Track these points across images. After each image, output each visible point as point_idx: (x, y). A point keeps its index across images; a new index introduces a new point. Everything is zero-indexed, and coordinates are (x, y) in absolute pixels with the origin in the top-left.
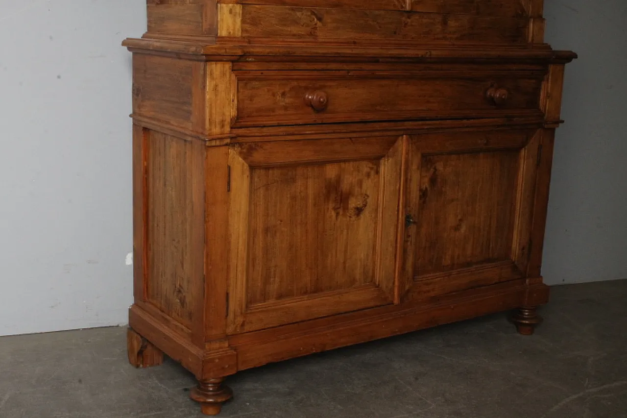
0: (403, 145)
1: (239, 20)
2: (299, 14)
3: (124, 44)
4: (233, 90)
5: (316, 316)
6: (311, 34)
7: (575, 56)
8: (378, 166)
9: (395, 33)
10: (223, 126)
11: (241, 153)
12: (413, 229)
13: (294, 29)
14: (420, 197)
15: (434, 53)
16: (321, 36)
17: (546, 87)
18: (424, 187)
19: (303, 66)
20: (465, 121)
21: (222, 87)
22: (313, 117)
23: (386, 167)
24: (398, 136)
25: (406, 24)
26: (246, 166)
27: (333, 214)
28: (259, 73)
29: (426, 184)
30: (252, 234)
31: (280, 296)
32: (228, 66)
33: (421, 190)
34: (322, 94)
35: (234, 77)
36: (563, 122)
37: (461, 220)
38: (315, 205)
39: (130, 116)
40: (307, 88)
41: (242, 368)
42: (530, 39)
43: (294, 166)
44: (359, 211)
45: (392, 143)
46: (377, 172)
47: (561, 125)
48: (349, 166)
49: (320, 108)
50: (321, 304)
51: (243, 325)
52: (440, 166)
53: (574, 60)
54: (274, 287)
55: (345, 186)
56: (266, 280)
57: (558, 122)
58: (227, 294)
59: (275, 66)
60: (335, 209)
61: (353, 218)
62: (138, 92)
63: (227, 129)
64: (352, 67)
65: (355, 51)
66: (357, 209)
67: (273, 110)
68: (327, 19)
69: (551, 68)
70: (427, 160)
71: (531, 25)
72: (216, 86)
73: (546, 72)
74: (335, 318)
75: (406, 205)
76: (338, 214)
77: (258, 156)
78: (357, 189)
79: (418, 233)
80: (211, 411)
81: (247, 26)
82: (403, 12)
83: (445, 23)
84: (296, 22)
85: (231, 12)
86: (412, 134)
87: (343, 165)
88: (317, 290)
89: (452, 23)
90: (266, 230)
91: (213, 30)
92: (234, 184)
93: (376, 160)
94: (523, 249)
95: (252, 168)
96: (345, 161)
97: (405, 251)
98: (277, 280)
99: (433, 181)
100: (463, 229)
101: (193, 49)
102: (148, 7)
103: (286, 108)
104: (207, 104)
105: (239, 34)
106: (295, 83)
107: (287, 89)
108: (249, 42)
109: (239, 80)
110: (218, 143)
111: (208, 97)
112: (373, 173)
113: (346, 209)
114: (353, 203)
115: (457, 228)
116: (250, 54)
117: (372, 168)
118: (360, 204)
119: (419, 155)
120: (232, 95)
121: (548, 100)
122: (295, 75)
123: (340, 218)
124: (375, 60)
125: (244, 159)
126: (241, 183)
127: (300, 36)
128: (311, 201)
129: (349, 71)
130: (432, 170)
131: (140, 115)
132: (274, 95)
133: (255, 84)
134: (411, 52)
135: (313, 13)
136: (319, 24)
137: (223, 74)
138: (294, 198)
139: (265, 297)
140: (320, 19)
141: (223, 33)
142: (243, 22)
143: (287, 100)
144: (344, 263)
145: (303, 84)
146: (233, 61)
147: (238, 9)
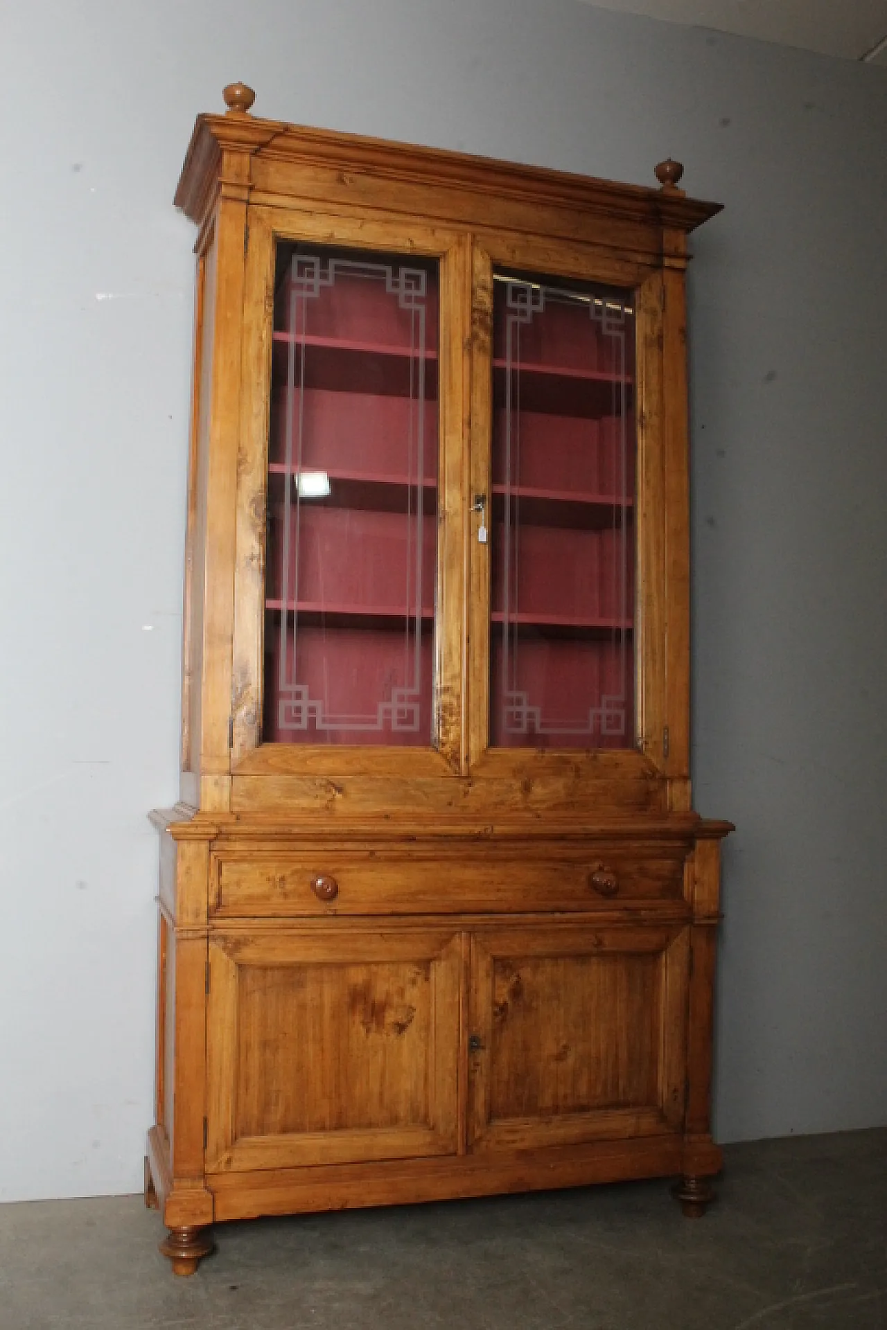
0: (459, 944)
1: (226, 792)
2: (310, 785)
3: (149, 816)
4: (212, 874)
5: (336, 1161)
6: (327, 808)
7: (733, 828)
8: (428, 970)
9: (450, 804)
10: (197, 915)
11: (224, 948)
12: (483, 1056)
13: (304, 802)
14: (495, 1014)
15: (498, 829)
16: (342, 809)
18: (501, 1001)
19: (309, 846)
20: (558, 915)
21: (196, 870)
22: (320, 907)
23: (440, 973)
24: (453, 934)
25: (467, 793)
26: (232, 964)
27: (362, 1030)
28: (246, 854)
29: (503, 995)
30: (241, 1049)
31: (284, 1130)
32: (204, 846)
33: (495, 1004)
35: (215, 859)
37: (565, 1047)
38: (333, 1017)
41: (221, 1217)
42: (666, 807)
43: (300, 967)
44: (401, 1028)
45: (445, 941)
46: (427, 979)
48: (384, 971)
50: (343, 1145)
51: (229, 1161)
52: (526, 973)
53: (731, 834)
54: (276, 1116)
55: (379, 993)
56: (266, 1106)
58: (206, 1121)
59: (270, 846)
60: (364, 1023)
61: (393, 1036)
63: (203, 918)
64: (379, 847)
66: (398, 1024)
67: (269, 898)
68: (351, 789)
69: (699, 844)
70: (502, 965)
71: (671, 788)
72: (189, 868)
73: (692, 847)
74: (363, 1166)
75: (470, 1022)
76: (368, 1031)
77: (249, 954)
78: (396, 1000)
79: (493, 1061)
80: (183, 1269)
81: (237, 799)
83: (527, 788)
84: (306, 793)
85: (216, 783)
86: (471, 932)
87: (374, 968)
88: (340, 1125)
89: (538, 791)
90: (265, 1044)
91: (195, 804)
92: (214, 985)
93: (425, 964)
94: (675, 1091)
95: (241, 967)
96: (377, 963)
97: (471, 1084)
98: (281, 1109)
99: (516, 992)
100: (571, 1060)
103: (286, 896)
105: (226, 809)
106: (298, 866)
107: (287, 873)
109: (220, 862)
110: (190, 935)
111: (178, 882)
112: (420, 979)
113: (380, 1024)
114: (390, 1017)
115: (560, 1057)
117: (418, 974)
118: (401, 1017)
119: (489, 959)
120: (210, 879)
121: (696, 886)
122: (298, 856)
123: (372, 1035)
124: (410, 838)
125: (230, 955)
126: (225, 986)
127: (312, 810)
128: (327, 1013)
129: (374, 852)
130: (514, 979)
132: (271, 880)
133: (243, 865)
134: (477, 829)
135: (330, 783)
136: (339, 796)
137: (198, 855)
138: (302, 1007)
139: (262, 1129)
140: (340, 790)
141: (207, 807)
142: (231, 793)
143: (290, 887)
144: (381, 1094)
145: (311, 866)
146: (210, 841)
147: (226, 779)
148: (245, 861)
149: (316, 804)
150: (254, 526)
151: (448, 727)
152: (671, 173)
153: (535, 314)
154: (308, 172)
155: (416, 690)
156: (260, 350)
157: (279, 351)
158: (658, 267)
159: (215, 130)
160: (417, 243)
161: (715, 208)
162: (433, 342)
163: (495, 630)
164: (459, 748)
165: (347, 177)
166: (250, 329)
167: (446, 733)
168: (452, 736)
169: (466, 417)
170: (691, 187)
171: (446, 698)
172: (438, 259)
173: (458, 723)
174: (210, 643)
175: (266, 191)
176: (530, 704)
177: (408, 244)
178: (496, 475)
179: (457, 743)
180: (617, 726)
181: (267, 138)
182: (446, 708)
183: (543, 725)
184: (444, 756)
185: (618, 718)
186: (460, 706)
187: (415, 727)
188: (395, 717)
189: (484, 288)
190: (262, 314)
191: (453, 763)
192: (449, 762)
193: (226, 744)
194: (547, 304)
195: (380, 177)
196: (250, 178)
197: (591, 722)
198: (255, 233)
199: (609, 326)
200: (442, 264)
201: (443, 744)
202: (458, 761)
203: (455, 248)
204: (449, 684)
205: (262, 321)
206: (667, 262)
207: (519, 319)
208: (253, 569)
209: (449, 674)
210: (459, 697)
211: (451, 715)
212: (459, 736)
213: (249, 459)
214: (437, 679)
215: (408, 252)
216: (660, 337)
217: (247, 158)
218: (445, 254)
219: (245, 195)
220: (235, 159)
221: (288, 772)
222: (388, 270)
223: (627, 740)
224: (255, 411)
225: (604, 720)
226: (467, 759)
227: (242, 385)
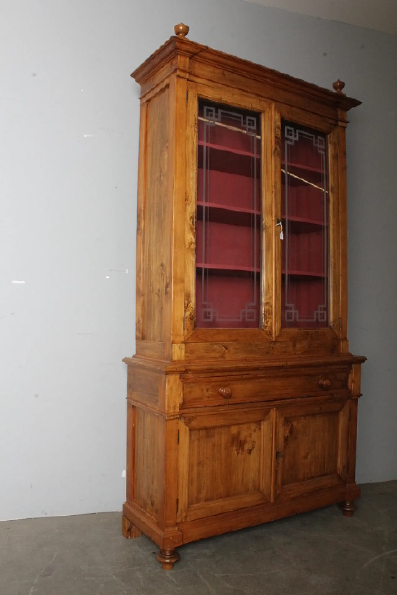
0: (273, 413)
1: (183, 351)
2: (215, 346)
3: (123, 360)
4: (181, 389)
5: (228, 511)
6: (222, 357)
7: (366, 359)
8: (260, 425)
9: (267, 353)
10: (175, 409)
11: (184, 423)
12: (281, 459)
13: (213, 355)
14: (284, 442)
15: (289, 363)
16: (228, 357)
17: (352, 377)
18: (286, 436)
19: (218, 374)
20: (307, 398)
21: (174, 388)
22: (223, 401)
23: (265, 426)
24: (270, 409)
25: (273, 348)
26: (188, 429)
27: (236, 453)
28: (194, 379)
29: (287, 434)
30: (190, 466)
31: (206, 500)
32: (178, 376)
33: (284, 437)
34: (229, 389)
35: (181, 382)
36: (362, 395)
37: (308, 453)
38: (225, 449)
39: (126, 398)
40: (220, 386)
41: (186, 542)
42: (341, 351)
43: (214, 428)
44: (250, 451)
45: (267, 412)
46: (260, 429)
47: (361, 397)
48: (245, 426)
49: (228, 397)
50: (228, 504)
51: (186, 517)
52: (295, 424)
53: (366, 361)
54: (203, 495)
55: (242, 437)
56: (199, 491)
57: (360, 395)
58: (177, 500)
59: (203, 375)
60: (237, 450)
61: (247, 455)
62: (131, 386)
63: (177, 410)
64: (245, 373)
65: (246, 365)
66: (249, 449)
67: (201, 398)
68: (231, 348)
69: (354, 366)
70: (287, 421)
71: (342, 344)
72: (171, 388)
73: (351, 368)
74: (237, 512)
75: (276, 446)
76: (238, 453)
77: (194, 424)
78: (248, 439)
79: (283, 461)
80: (168, 567)
81: (188, 355)
82: (271, 342)
83: (294, 346)
84: (214, 351)
85: (179, 347)
86: (278, 407)
87: (240, 426)
88: (227, 496)
89: (298, 346)
90: (199, 464)
91: (170, 358)
92: (181, 439)
93: (259, 423)
94: (344, 467)
95: (191, 430)
96: (242, 424)
97: (276, 471)
98: (205, 491)
99: (291, 432)
100: (309, 458)
101: (159, 368)
102: (136, 341)
103: (209, 397)
104: (167, 397)
105: (183, 359)
106: (214, 384)
107: (209, 387)
108: (189, 363)
109: (183, 384)
110: (172, 418)
111: (167, 394)
112: (257, 429)
113: (243, 449)
114: (247, 446)
115: (306, 457)
116: (189, 370)
117: (257, 427)
118: (251, 447)
119: (283, 419)
120: (180, 392)
121: (353, 384)
122: (215, 379)
123: (240, 455)
124: (257, 369)
125: (187, 425)
126: (184, 438)
127: (216, 358)
128: (223, 446)
129: (242, 375)
130: (290, 426)
131: (131, 399)
132: (202, 390)
133: (192, 385)
134: (277, 364)
135: (223, 346)
136: (227, 351)
137: (175, 381)
138: (214, 445)
139: (198, 500)
140: (227, 348)
141: (175, 358)
142: (186, 352)
143: (210, 393)
144: (243, 480)
145: (218, 384)
146: (180, 374)
147: (183, 346)
148: (193, 382)
149: (218, 355)
150: (192, 229)
151: (268, 319)
152: (340, 85)
153: (295, 141)
154: (211, 69)
155: (254, 304)
156: (193, 148)
157: (200, 148)
158: (336, 125)
159: (178, 44)
160: (254, 105)
161: (359, 103)
162: (259, 152)
163: (283, 276)
164: (272, 328)
165: (226, 73)
166: (189, 138)
167: (267, 322)
168: (269, 324)
169: (273, 184)
170: (347, 92)
171: (267, 307)
172: (261, 113)
173: (271, 318)
174: (175, 282)
175: (195, 76)
176: (295, 309)
177: (250, 106)
178: (283, 212)
179: (271, 326)
180: (323, 318)
181: (198, 51)
182: (267, 312)
183: (299, 318)
184: (266, 332)
185: (324, 314)
186: (272, 311)
187: (254, 320)
188: (246, 315)
189: (279, 128)
190: (193, 132)
191: (270, 335)
192: (268, 335)
193: (182, 329)
194: (299, 137)
195: (239, 75)
196: (189, 68)
197: (315, 316)
198: (191, 94)
199: (320, 149)
200: (263, 116)
201: (266, 327)
202: (271, 334)
203: (267, 110)
204: (268, 301)
205: (193, 135)
206: (340, 124)
207: (289, 143)
208: (192, 250)
209: (268, 296)
210: (272, 307)
211: (269, 314)
212: (272, 324)
213: (190, 198)
214: (263, 299)
215: (250, 109)
216: (337, 155)
217: (187, 59)
218: (264, 112)
219: (187, 76)
220: (183, 59)
221: (207, 341)
222: (242, 116)
223: (326, 324)
224: (192, 175)
225: (319, 316)
226: (275, 334)
227: (186, 164)
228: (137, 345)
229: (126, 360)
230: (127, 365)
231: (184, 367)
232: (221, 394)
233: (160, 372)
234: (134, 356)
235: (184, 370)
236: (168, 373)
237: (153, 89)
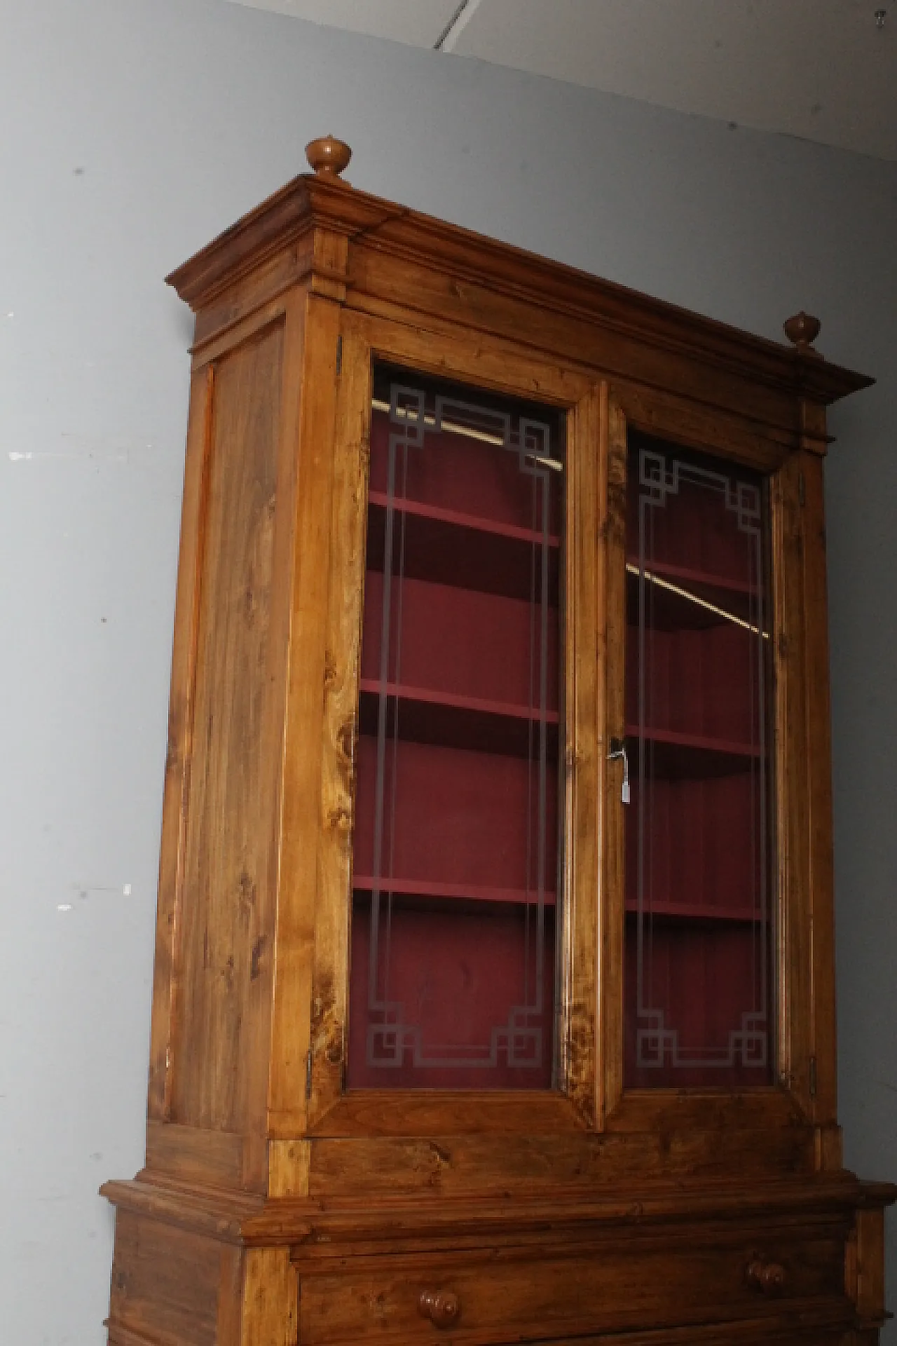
1: (304, 1167)
2: (409, 1150)
3: (103, 1191)
4: (292, 1297)
6: (432, 1184)
9: (578, 1172)
13: (401, 1177)
15: (649, 1207)
16: (449, 1185)
17: (855, 1252)
19: (417, 1244)
20: (711, 1327)
21: (271, 1293)
22: (433, 1338)
25: (597, 1154)
28: (338, 1262)
32: (283, 1253)
34: (451, 1297)
35: (293, 1272)
36: (891, 1316)
39: (105, 1323)
40: (424, 1285)
42: (818, 1166)
47: (888, 1322)
49: (447, 1322)
57: (883, 1316)
59: (368, 1248)
62: (122, 1281)
64: (505, 1240)
65: (508, 1214)
67: (361, 1328)
68: (459, 1155)
69: (860, 1216)
71: (818, 1140)
72: (261, 1290)
73: (852, 1224)
81: (320, 1177)
82: (590, 1135)
83: (665, 1147)
84: (403, 1164)
85: (291, 1153)
89: (677, 1147)
91: (258, 1187)
101: (223, 1224)
102: (148, 1125)
103: (384, 1323)
104: (245, 1325)
105: (304, 1191)
106: (400, 1277)
107: (388, 1288)
108: (322, 1208)
109: (303, 1277)
111: (246, 1311)
116: (324, 1230)
120: (289, 1307)
121: (859, 1276)
122: (400, 1260)
124: (542, 1226)
127: (412, 1189)
129: (496, 1249)
131: (124, 1325)
132: (364, 1299)
133: (331, 1280)
134: (608, 1208)
135: (434, 1147)
136: (445, 1165)
137: (275, 1268)
140: (446, 1157)
141: (277, 1191)
142: (313, 1169)
143: (389, 1309)
145: (417, 1277)
146: (293, 1246)
147: (304, 1148)
148: (333, 1273)
149: (417, 1178)
150: (342, 768)
151: (579, 1061)
152: (806, 328)
153: (668, 495)
154: (413, 273)
155: (538, 1009)
156: (353, 515)
157: (375, 514)
158: (795, 448)
159: (316, 198)
160: (544, 386)
161: (869, 382)
162: (558, 526)
163: (630, 919)
164: (592, 1090)
165: (460, 287)
166: (341, 483)
167: (577, 1070)
168: (584, 1074)
169: (600, 629)
170: (827, 347)
171: (578, 1021)
172: (565, 411)
173: (591, 1056)
174: (284, 940)
175: (365, 292)
176: (667, 1026)
177: (533, 387)
178: (631, 714)
179: (590, 1084)
180: (758, 1055)
181: (374, 219)
182: (577, 1034)
183: (682, 1056)
184: (575, 1102)
185: (758, 1042)
186: (593, 1032)
187: (535, 1063)
188: (511, 1048)
189: (618, 456)
190: (356, 465)
191: (585, 1114)
192: (580, 1113)
193: (302, 1093)
194: (680, 482)
195: (497, 292)
196: (347, 269)
197: (732, 1050)
198: (350, 348)
199: (745, 519)
200: (570, 418)
201: (574, 1086)
202: (591, 1109)
203: (586, 399)
204: (581, 1000)
205: (356, 474)
206: (807, 443)
207: (652, 501)
208: (342, 834)
209: (581, 986)
210: (592, 1019)
211: (583, 1043)
212: (592, 1075)
213: (338, 670)
214: (566, 995)
215: (532, 396)
216: (799, 539)
217: (344, 243)
218: (573, 405)
219: (341, 294)
220: (330, 241)
221: (380, 1132)
222: (507, 418)
223: (769, 1074)
224: (347, 600)
225: (745, 1049)
226: (604, 1108)
227: (330, 562)
228: (150, 1139)
229: (110, 1191)
230: (114, 1208)
231: (307, 1219)
232: (425, 1313)
233: (226, 1237)
234: (138, 1178)
235: (304, 1229)
236: (251, 1242)
237: (232, 327)
